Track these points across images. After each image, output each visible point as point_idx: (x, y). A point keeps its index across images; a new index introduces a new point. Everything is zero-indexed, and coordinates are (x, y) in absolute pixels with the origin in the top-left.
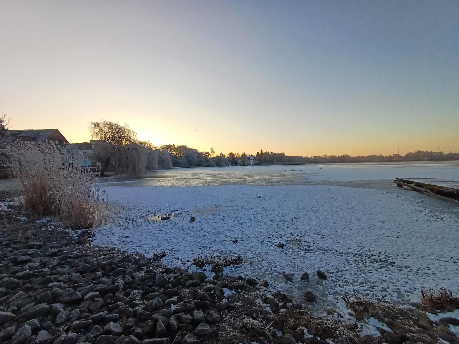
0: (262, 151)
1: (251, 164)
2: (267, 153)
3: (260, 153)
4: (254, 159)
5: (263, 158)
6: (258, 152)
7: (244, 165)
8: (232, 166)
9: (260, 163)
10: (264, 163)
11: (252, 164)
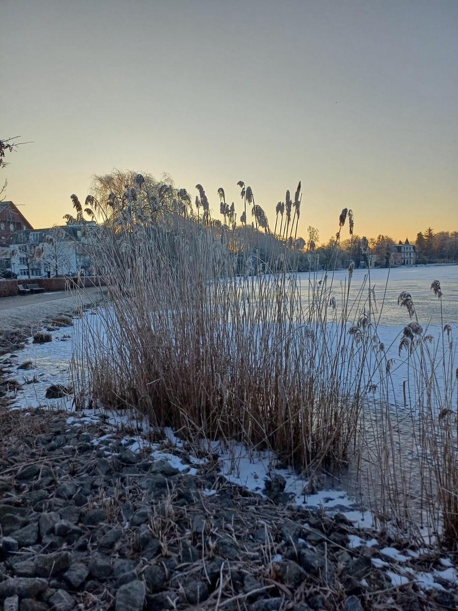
0: (430, 230)
1: (404, 264)
2: (444, 236)
3: (426, 236)
4: (412, 250)
5: (435, 246)
6: (420, 235)
7: (387, 266)
8: (358, 268)
9: (427, 259)
10: (438, 260)
11: (407, 263)
